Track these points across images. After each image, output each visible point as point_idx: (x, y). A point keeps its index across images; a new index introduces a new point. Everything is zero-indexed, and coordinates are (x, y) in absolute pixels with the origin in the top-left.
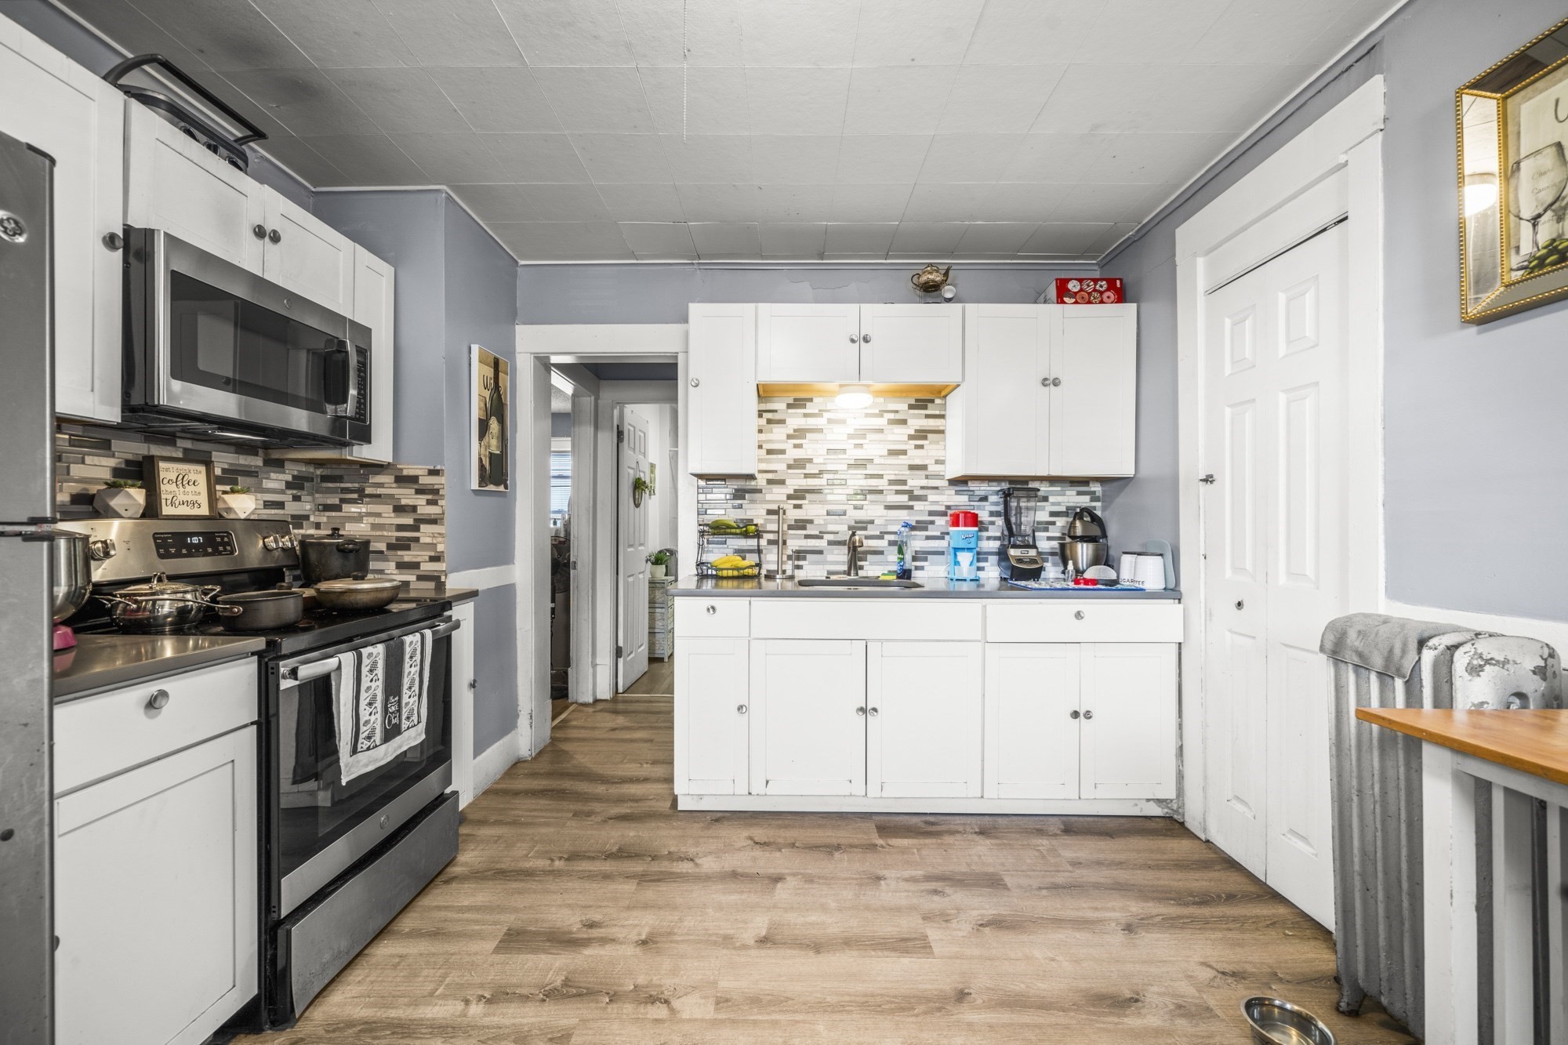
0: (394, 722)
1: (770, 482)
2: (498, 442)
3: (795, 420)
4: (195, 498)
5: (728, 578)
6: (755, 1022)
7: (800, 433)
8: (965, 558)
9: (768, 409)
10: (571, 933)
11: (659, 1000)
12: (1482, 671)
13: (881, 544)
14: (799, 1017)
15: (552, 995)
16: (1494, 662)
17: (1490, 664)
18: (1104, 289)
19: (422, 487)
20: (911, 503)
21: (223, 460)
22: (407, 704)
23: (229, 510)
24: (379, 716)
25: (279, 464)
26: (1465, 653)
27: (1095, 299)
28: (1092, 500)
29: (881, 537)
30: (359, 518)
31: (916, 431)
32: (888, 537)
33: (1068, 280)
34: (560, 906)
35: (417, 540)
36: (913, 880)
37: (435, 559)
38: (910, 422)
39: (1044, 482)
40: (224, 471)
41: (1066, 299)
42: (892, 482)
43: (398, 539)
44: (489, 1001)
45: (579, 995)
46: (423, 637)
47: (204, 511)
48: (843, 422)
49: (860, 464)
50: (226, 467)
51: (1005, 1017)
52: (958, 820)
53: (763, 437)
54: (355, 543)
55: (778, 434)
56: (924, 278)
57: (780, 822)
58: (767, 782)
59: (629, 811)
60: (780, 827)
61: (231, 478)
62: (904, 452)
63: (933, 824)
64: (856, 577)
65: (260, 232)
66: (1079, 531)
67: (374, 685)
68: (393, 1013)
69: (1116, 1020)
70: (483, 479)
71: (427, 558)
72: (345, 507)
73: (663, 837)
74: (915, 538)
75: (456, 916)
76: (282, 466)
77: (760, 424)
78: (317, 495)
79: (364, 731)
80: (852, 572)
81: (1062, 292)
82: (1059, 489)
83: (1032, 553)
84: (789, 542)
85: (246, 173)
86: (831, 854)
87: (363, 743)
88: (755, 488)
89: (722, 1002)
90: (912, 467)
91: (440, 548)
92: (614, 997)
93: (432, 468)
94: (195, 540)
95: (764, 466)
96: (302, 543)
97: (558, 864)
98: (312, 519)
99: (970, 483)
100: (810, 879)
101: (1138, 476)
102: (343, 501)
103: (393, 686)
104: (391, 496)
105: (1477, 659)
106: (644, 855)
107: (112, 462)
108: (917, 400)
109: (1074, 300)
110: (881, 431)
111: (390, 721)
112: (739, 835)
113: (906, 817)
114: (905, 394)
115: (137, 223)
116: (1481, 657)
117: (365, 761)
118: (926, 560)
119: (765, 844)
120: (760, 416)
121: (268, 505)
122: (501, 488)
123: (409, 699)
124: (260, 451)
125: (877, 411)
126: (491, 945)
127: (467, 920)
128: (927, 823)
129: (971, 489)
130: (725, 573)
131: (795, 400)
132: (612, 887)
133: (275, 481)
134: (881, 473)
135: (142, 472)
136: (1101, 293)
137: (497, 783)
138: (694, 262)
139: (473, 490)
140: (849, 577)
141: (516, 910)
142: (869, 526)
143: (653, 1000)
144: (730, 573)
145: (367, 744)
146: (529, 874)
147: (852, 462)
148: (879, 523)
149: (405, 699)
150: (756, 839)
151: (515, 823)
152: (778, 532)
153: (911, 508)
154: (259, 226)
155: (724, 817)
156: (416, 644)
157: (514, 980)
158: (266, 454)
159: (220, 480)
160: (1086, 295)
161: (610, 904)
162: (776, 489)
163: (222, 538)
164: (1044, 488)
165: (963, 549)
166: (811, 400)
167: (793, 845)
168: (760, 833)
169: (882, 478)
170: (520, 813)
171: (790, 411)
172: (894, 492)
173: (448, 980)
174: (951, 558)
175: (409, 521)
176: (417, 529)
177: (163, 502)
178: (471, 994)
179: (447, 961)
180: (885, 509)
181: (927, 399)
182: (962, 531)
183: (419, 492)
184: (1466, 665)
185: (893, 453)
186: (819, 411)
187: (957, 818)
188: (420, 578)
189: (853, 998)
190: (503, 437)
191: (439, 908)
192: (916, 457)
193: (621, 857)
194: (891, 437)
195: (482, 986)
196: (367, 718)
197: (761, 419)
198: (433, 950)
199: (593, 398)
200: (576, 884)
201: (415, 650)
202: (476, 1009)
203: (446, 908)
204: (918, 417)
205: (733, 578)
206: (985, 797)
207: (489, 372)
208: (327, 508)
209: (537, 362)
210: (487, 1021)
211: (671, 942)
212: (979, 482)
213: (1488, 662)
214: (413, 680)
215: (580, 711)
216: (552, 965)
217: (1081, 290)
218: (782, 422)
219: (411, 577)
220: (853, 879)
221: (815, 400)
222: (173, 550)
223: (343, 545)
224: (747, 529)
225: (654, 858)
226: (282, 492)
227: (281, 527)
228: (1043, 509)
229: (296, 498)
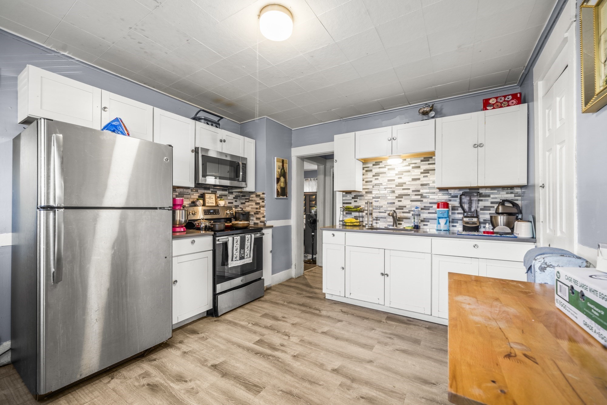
0: (242, 255)
1: (366, 192)
2: (284, 184)
3: (376, 170)
4: (212, 202)
5: (349, 226)
6: (306, 347)
7: (377, 175)
8: (442, 221)
9: (366, 167)
10: (278, 317)
11: (288, 336)
12: (546, 270)
13: (410, 215)
14: (318, 350)
15: (266, 327)
16: (551, 266)
17: (549, 267)
18: (510, 99)
19: (261, 198)
20: (422, 199)
21: (219, 193)
22: (246, 252)
23: (219, 204)
24: (238, 253)
25: (232, 193)
26: (539, 262)
27: (504, 105)
28: (515, 196)
29: (409, 212)
30: (248, 206)
31: (424, 170)
32: (412, 213)
33: (489, 99)
34: (280, 312)
35: (260, 212)
36: (386, 333)
37: (264, 217)
38: (421, 167)
39: (487, 188)
40: (220, 195)
41: (487, 108)
42: (413, 191)
43: (256, 211)
44: (253, 325)
45: (271, 329)
46: (251, 236)
47: (214, 205)
48: (394, 169)
49: (400, 185)
50: (220, 194)
51: (379, 370)
52: (422, 322)
53: (364, 177)
54: (245, 212)
55: (370, 175)
56: (422, 110)
57: (354, 308)
58: (350, 294)
59: (312, 296)
60: (353, 309)
61: (221, 197)
62: (419, 179)
63: (410, 321)
64: (396, 227)
65: (221, 141)
66: (500, 210)
67: (237, 246)
68: (235, 321)
69: (420, 385)
70: (278, 194)
71: (262, 217)
72: (246, 203)
73: (316, 304)
74: (423, 213)
75: (257, 308)
76: (233, 193)
77: (363, 172)
78: (241, 200)
79: (235, 256)
80: (394, 225)
81: (486, 104)
82: (496, 191)
83: (475, 220)
84: (373, 214)
85: (220, 128)
86: (364, 320)
87: (234, 259)
88: (362, 195)
89: (302, 341)
90: (422, 185)
91: (265, 214)
92: (278, 332)
93: (263, 192)
94: (212, 211)
95: (365, 187)
96: (235, 212)
97: (285, 303)
98: (240, 206)
99: (449, 191)
100: (350, 324)
101: (529, 184)
102: (246, 202)
103: (242, 246)
104: (255, 200)
105: (544, 265)
106: (308, 307)
107: (198, 195)
108: (424, 158)
109: (492, 107)
110: (409, 171)
111: (241, 255)
112: (338, 308)
113: (402, 317)
114: (419, 156)
115: (197, 146)
116: (546, 264)
117: (235, 263)
118: (428, 222)
119: (345, 312)
120: (363, 169)
121: (229, 203)
122: (285, 197)
123: (247, 251)
124: (227, 190)
125: (408, 164)
126: (260, 315)
127: (258, 309)
128: (408, 320)
129: (450, 192)
130: (348, 224)
131: (376, 162)
132: (294, 311)
133: (231, 197)
134: (409, 187)
135: (202, 196)
136: (508, 101)
137: (283, 282)
138: (341, 119)
139: (275, 198)
140: (393, 227)
141: (270, 310)
142: (404, 208)
143: (286, 335)
144: (349, 224)
145: (235, 259)
146: (277, 304)
147: (397, 184)
148: (408, 207)
149: (246, 251)
150: (343, 311)
151: (282, 292)
152: (367, 210)
153: (422, 201)
154: (221, 140)
155: (338, 303)
156: (250, 238)
157: (260, 323)
158: (229, 191)
159: (218, 197)
160: (499, 104)
161: (291, 315)
162: (369, 195)
163: (217, 211)
164: (488, 191)
165: (442, 218)
166: (381, 162)
167: (353, 315)
168: (345, 309)
169: (410, 190)
170: (284, 290)
171: (374, 167)
172: (414, 195)
173: (248, 319)
174: (436, 221)
175: (258, 207)
176: (260, 209)
177: (206, 203)
178: (251, 322)
179: (250, 315)
180: (411, 201)
181: (428, 157)
182: (441, 210)
183: (261, 199)
184: (539, 267)
185: (414, 180)
186: (385, 166)
187: (423, 322)
188: (261, 222)
189: (336, 351)
190: (285, 182)
191: (254, 305)
192: (424, 180)
193: (302, 306)
194: (413, 174)
195: (254, 322)
196: (235, 253)
197: (363, 171)
198: (248, 312)
199: (323, 166)
200: (286, 308)
201: (249, 239)
202: (250, 325)
203: (256, 306)
204: (425, 164)
205: (350, 226)
206: (432, 315)
207: (281, 164)
208: (242, 203)
209: (298, 159)
210: (251, 328)
211: (300, 326)
212: (454, 189)
213: (549, 266)
214: (248, 247)
215: (318, 268)
216: (269, 322)
217: (497, 102)
218: (371, 171)
219: (258, 222)
220: (364, 327)
221: (383, 162)
222: (207, 213)
223: (242, 212)
224: (358, 209)
225: (310, 308)
226: (232, 200)
227: (230, 208)
228: (487, 200)
229: (236, 201)
